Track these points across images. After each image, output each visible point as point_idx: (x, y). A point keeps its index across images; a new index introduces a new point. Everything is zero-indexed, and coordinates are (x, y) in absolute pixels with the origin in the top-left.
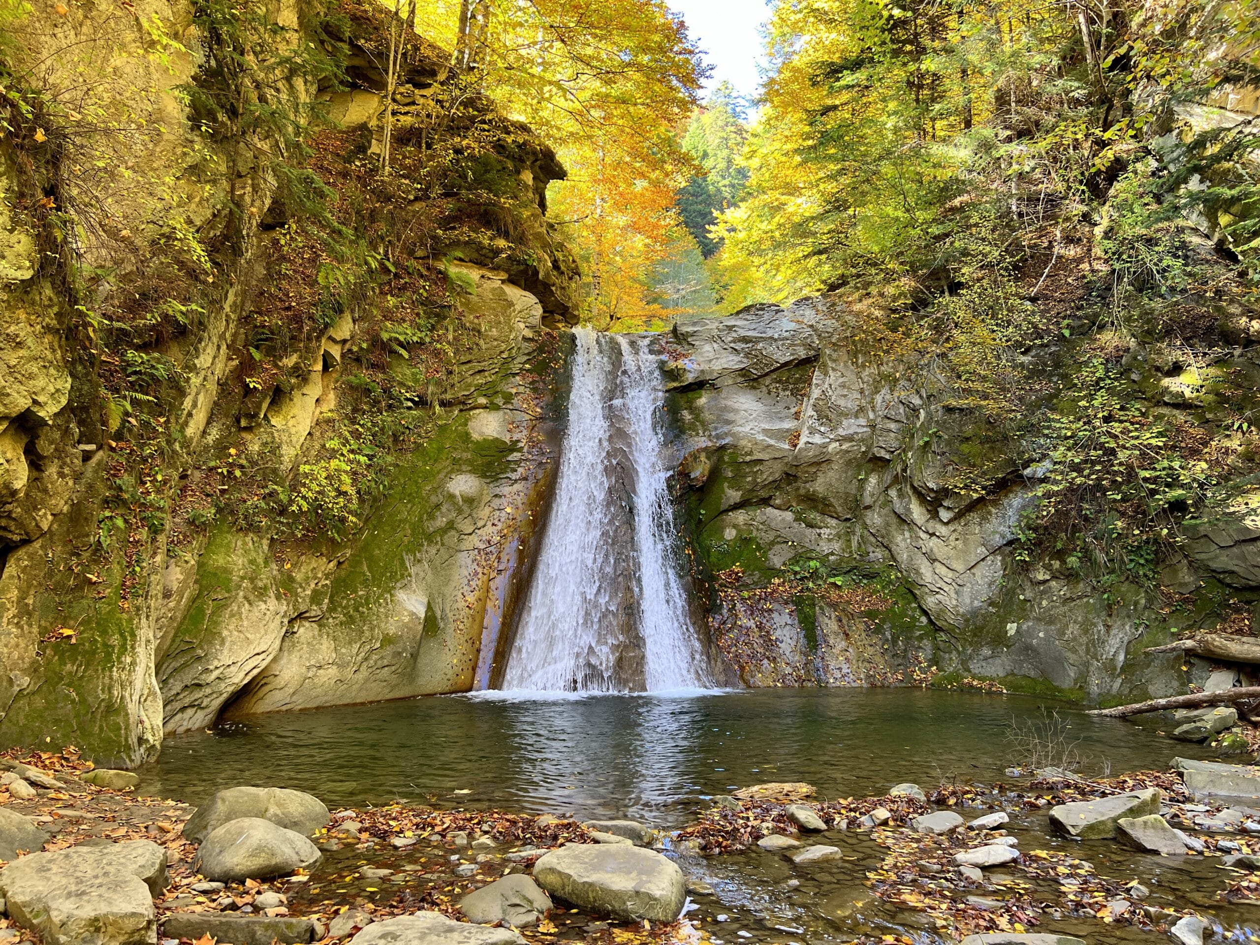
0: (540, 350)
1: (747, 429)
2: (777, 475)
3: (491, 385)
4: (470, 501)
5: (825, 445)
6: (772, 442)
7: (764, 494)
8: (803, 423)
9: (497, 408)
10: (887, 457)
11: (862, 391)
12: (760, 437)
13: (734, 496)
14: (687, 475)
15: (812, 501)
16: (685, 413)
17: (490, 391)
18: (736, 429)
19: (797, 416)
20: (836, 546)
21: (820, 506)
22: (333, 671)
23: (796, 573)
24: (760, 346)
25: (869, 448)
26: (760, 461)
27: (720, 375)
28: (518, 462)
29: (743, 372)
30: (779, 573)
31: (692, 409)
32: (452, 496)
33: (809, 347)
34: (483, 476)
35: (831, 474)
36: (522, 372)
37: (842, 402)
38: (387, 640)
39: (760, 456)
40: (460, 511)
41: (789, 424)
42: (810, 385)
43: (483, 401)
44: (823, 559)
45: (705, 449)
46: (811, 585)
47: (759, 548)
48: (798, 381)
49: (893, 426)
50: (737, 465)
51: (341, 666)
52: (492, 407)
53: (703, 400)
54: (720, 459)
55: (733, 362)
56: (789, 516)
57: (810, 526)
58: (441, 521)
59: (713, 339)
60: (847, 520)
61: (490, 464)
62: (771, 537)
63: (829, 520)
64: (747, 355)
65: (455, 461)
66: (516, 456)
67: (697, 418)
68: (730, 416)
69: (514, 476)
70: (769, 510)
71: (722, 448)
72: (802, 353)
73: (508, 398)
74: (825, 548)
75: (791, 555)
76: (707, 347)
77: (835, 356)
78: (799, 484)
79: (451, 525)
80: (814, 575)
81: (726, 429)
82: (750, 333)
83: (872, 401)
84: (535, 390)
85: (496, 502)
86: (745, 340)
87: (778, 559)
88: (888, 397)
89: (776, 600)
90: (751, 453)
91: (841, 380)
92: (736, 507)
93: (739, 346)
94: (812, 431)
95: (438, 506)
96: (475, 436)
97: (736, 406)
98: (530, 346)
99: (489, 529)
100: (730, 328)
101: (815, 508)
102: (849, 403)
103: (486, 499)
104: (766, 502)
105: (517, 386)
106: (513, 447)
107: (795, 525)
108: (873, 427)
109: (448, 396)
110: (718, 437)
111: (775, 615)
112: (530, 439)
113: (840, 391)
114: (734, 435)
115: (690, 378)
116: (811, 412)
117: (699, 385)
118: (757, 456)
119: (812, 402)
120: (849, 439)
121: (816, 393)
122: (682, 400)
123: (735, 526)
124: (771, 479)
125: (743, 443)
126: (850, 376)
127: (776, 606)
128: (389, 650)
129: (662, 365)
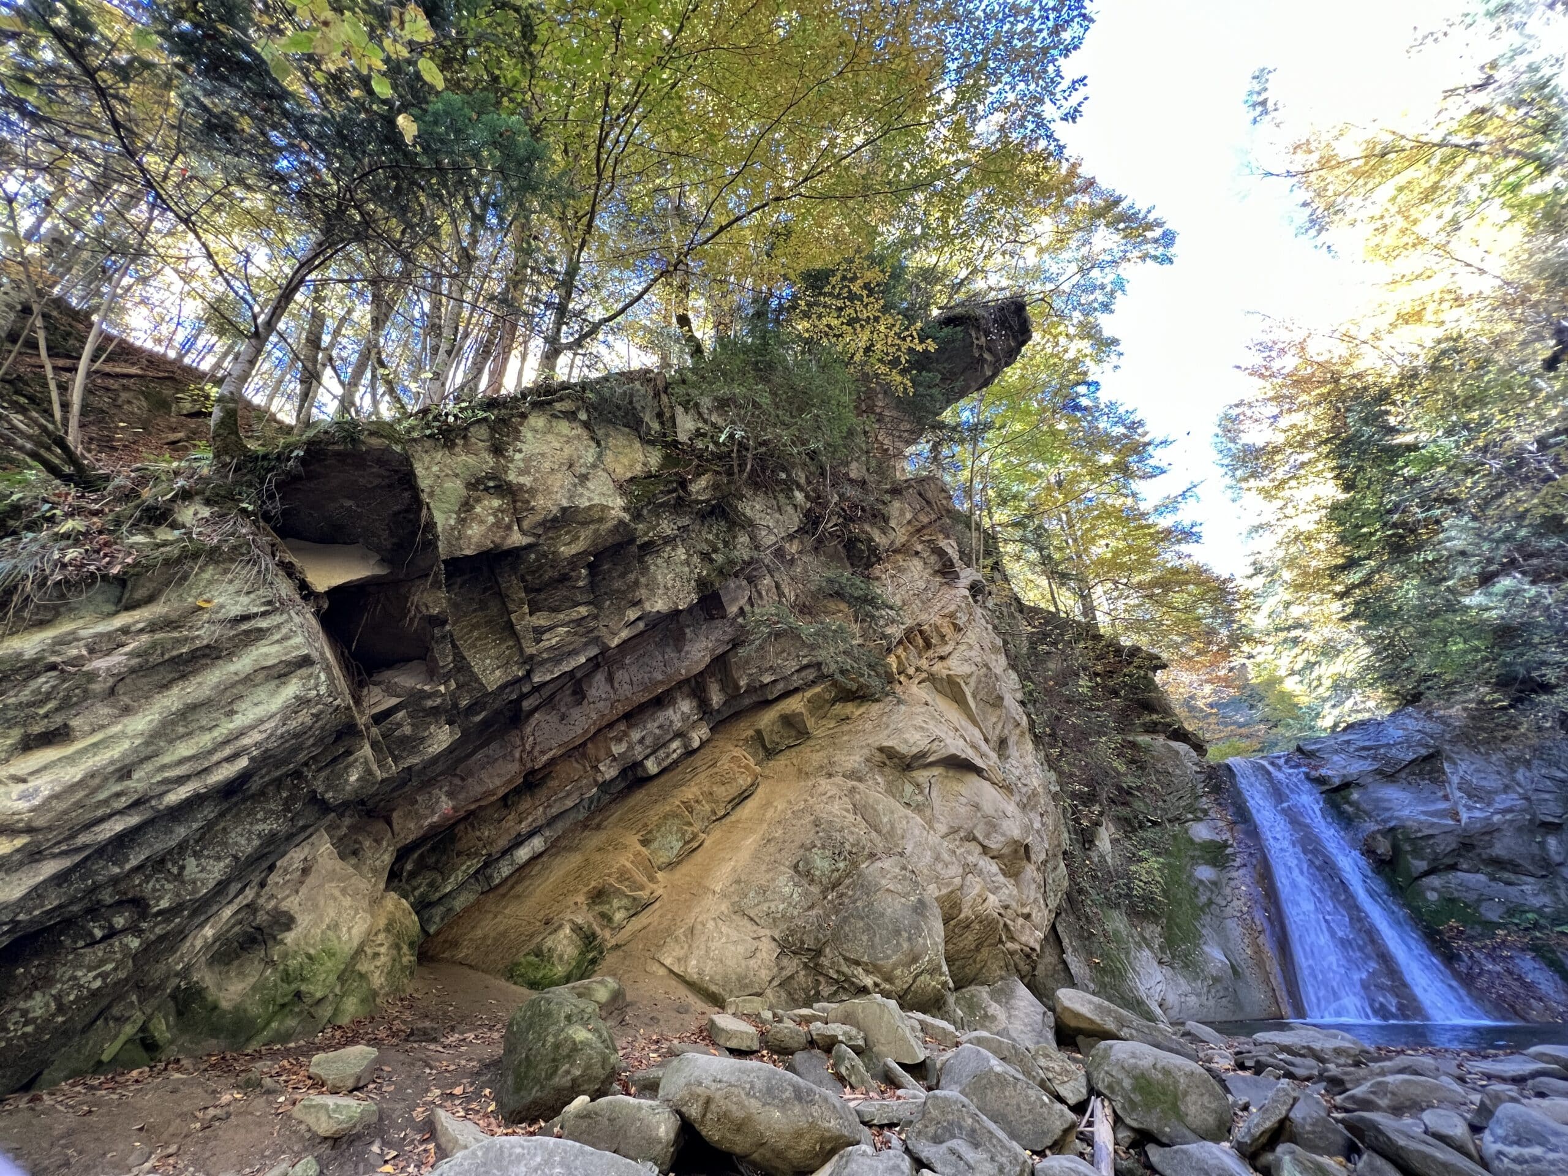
0: (1210, 777)
1: (1407, 812)
2: (1454, 846)
3: (1191, 805)
4: (1214, 883)
5: (1488, 818)
6: (1435, 820)
7: (1448, 861)
8: (1456, 803)
9: (1201, 820)
10: (1556, 821)
11: (1499, 773)
12: (1423, 818)
13: (1422, 865)
14: (1374, 852)
15: (1498, 863)
16: (1346, 807)
17: (1191, 808)
18: (1396, 814)
19: (1446, 798)
20: (1546, 899)
21: (1509, 867)
22: (1194, 998)
23: (1517, 925)
24: (1382, 751)
25: (1534, 815)
26: (1431, 836)
27: (1360, 777)
28: (1234, 854)
29: (1379, 772)
30: (1499, 926)
31: (1351, 804)
32: (1201, 882)
33: (1427, 746)
34: (1214, 865)
35: (1506, 840)
36: (1205, 794)
37: (1484, 783)
38: (1216, 980)
39: (1430, 832)
40: (1212, 892)
41: (1442, 805)
42: (1444, 773)
43: (1190, 816)
44: (1539, 911)
45: (1379, 831)
46: (1538, 934)
47: (1467, 906)
48: (1430, 772)
49: (1547, 796)
50: (1413, 841)
51: (1198, 995)
52: (1197, 819)
53: (1355, 796)
54: (1395, 837)
55: (1367, 766)
56: (1482, 877)
57: (1509, 883)
58: (1203, 899)
59: (1336, 752)
60: (1543, 876)
61: (1216, 857)
62: (1474, 896)
63: (1524, 878)
64: (1374, 759)
65: (1192, 858)
66: (1229, 851)
67: (1358, 808)
68: (1386, 805)
69: (1236, 864)
70: (1459, 874)
71: (1392, 829)
72: (1424, 752)
73: (1205, 812)
74: (1537, 902)
75: (1502, 910)
76: (1335, 758)
77: (1455, 749)
78: (1478, 851)
79: (1210, 902)
80: (1536, 926)
81: (1387, 814)
82: (1367, 743)
83: (1513, 779)
84: (1220, 804)
85: (1232, 883)
86: (1364, 748)
87: (1492, 913)
88: (1528, 774)
89: (1510, 948)
90: (1420, 830)
91: (1473, 767)
92: (1427, 874)
93: (1364, 753)
94: (1469, 808)
95: (1196, 889)
96: (1197, 840)
97: (1386, 796)
98: (1202, 777)
99: (1236, 903)
100: (1348, 742)
101: (1504, 869)
102: (1492, 782)
103: (1224, 881)
104: (1453, 867)
105: (1205, 803)
106: (1225, 845)
107: (1493, 884)
108: (1528, 799)
109: (1170, 816)
110: (1384, 821)
111: (1517, 961)
112: (1234, 839)
113: (1476, 775)
114: (1397, 818)
115: (1337, 782)
116: (1459, 794)
117: (1346, 786)
118: (1426, 832)
119: (1455, 786)
120: (1510, 810)
121: (1455, 780)
122: (1338, 798)
123: (1433, 889)
124: (1449, 849)
125: (1409, 823)
126: (1480, 763)
127: (1515, 954)
128: (1219, 986)
129: (1307, 776)
